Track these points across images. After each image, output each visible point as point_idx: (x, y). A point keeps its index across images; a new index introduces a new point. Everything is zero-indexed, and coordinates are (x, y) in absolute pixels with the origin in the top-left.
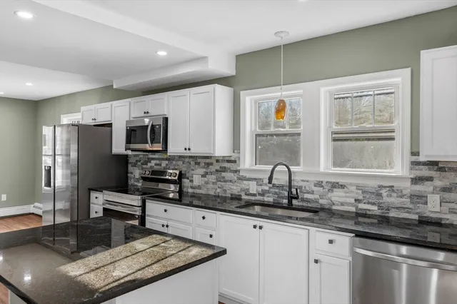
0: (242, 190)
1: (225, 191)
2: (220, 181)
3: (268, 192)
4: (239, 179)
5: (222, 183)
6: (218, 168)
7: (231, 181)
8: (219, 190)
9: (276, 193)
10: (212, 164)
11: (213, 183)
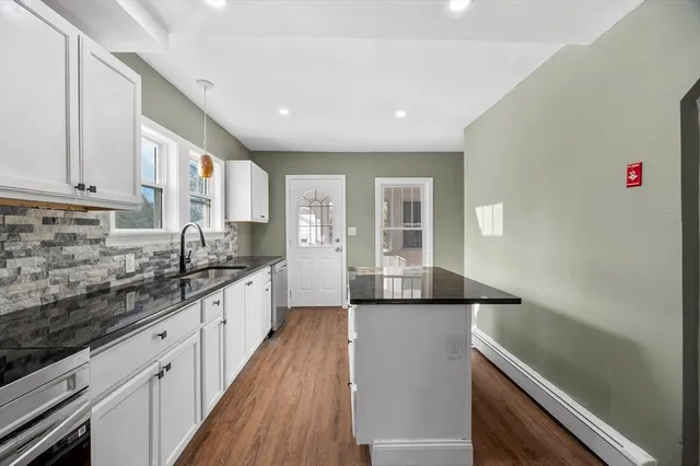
0: (110, 273)
1: (75, 284)
2: (57, 267)
3: (148, 264)
4: (104, 254)
5: (66, 271)
6: (49, 237)
7: (85, 262)
8: (54, 290)
9: (158, 264)
10: (29, 228)
11: (35, 277)
